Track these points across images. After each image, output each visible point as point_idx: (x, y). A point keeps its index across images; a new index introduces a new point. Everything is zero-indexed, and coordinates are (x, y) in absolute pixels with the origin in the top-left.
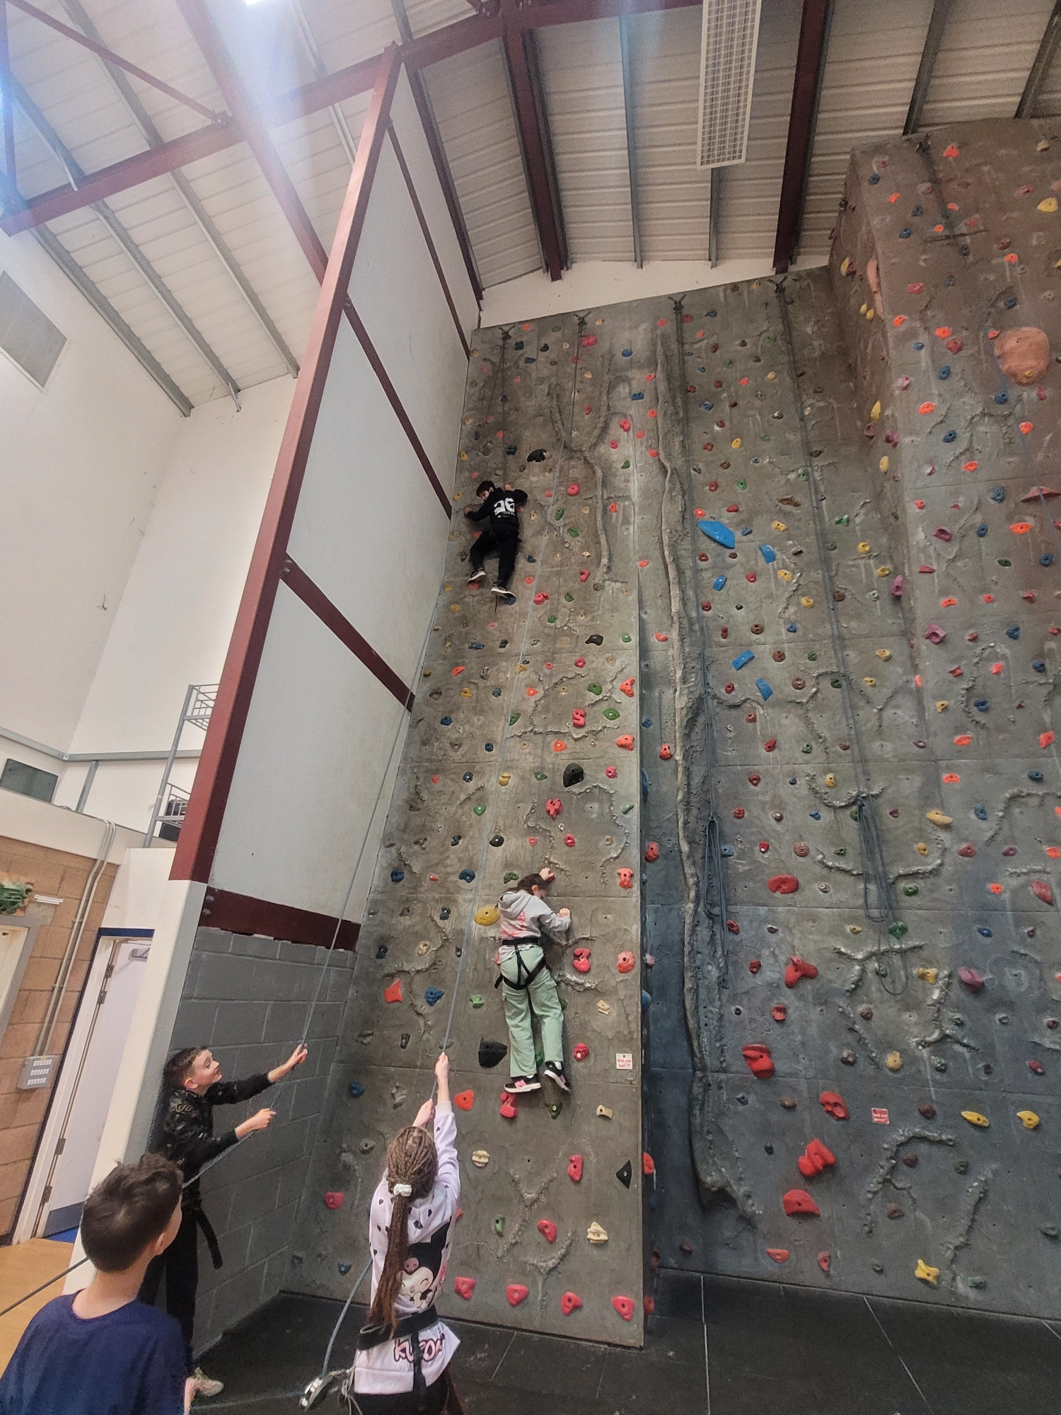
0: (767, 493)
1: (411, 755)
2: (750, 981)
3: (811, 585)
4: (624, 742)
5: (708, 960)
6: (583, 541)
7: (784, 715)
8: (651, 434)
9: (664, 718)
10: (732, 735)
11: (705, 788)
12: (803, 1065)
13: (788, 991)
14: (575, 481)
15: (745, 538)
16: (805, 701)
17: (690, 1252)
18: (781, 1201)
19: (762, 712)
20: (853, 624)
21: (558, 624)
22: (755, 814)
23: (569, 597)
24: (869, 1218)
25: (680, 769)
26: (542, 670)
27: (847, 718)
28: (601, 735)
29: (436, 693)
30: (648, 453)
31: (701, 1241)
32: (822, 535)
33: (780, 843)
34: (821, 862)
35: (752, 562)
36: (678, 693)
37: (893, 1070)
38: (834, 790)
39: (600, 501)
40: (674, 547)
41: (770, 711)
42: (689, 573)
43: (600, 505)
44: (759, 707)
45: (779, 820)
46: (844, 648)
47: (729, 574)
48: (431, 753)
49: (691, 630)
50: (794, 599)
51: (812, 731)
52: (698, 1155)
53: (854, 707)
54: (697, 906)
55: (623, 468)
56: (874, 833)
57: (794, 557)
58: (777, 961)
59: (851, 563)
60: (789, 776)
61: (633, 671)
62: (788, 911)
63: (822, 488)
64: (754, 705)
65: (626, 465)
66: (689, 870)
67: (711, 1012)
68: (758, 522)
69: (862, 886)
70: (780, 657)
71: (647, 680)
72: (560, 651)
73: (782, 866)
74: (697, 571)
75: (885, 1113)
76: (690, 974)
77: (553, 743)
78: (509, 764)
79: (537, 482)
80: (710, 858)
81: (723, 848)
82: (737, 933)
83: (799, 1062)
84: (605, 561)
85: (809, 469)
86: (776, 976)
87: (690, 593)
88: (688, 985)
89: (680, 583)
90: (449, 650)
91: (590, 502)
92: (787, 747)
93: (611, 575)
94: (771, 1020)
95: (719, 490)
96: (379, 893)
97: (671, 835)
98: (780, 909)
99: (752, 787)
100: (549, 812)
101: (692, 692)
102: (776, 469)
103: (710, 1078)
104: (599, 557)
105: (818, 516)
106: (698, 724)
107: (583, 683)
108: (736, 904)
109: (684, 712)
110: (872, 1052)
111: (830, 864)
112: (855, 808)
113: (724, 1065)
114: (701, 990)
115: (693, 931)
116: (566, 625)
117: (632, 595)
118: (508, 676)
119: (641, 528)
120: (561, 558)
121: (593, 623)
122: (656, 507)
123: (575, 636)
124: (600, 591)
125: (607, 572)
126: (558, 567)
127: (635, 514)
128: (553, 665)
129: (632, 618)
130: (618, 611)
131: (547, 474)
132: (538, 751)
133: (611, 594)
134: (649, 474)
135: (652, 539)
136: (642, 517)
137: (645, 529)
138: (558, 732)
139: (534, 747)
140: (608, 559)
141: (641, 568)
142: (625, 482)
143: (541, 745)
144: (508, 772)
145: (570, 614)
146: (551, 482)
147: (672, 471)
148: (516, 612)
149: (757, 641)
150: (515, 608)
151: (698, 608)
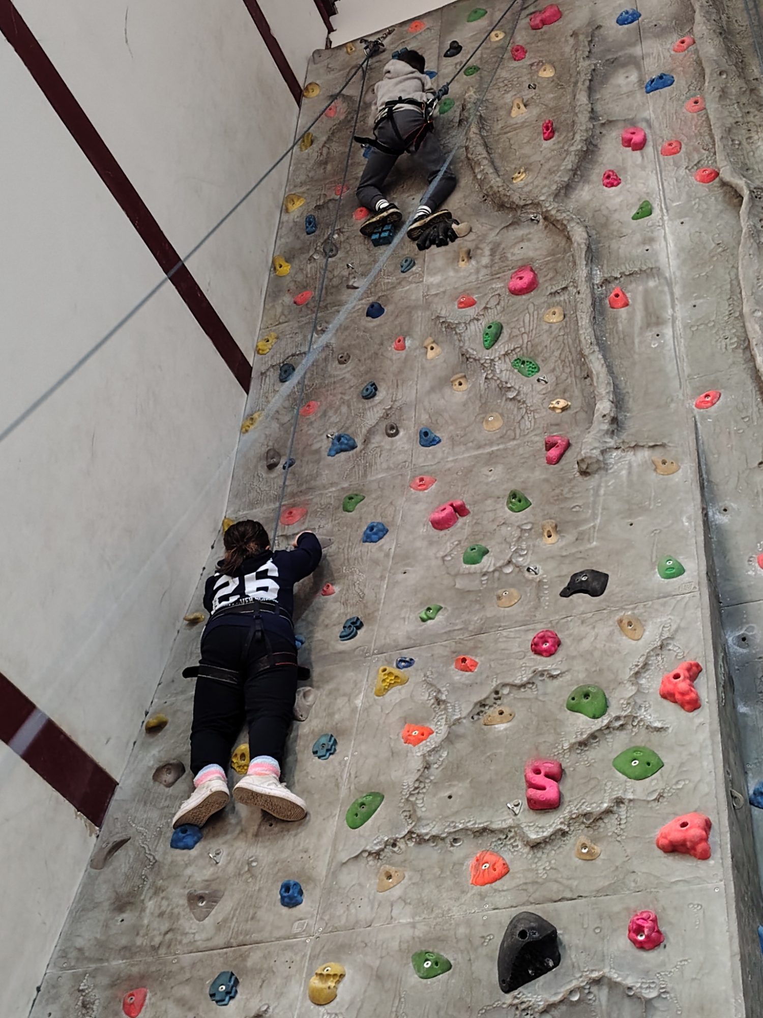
4: (678, 837)
6: (551, 379)
8: (695, 142)
14: (526, 265)
21: (490, 562)
23: (518, 501)
26: (442, 675)
28: (610, 825)
30: (692, 179)
39: (584, 288)
43: (585, 299)
55: (636, 218)
61: (696, 647)
65: (644, 213)
72: (489, 626)
77: (471, 862)
78: (343, 936)
79: (439, 285)
91: (561, 296)
93: (624, 436)
104: (589, 403)
107: (558, 694)
116: (509, 562)
117: (680, 471)
118: (359, 702)
119: (692, 326)
120: (498, 424)
121: (581, 548)
122: (727, 276)
123: (534, 584)
124: (596, 476)
125: (613, 431)
126: (491, 444)
127: (673, 301)
128: (477, 660)
129: (684, 519)
130: (644, 510)
131: (462, 264)
132: (429, 892)
133: (624, 479)
134: (700, 216)
135: (724, 343)
136: (693, 303)
137: (702, 327)
138: (484, 829)
139: (416, 879)
140: (612, 402)
141: (702, 410)
142: (644, 243)
143: (437, 871)
144: (338, 960)
145: (520, 537)
146: (473, 278)
147: (751, 192)
148: (387, 556)
150: (386, 548)
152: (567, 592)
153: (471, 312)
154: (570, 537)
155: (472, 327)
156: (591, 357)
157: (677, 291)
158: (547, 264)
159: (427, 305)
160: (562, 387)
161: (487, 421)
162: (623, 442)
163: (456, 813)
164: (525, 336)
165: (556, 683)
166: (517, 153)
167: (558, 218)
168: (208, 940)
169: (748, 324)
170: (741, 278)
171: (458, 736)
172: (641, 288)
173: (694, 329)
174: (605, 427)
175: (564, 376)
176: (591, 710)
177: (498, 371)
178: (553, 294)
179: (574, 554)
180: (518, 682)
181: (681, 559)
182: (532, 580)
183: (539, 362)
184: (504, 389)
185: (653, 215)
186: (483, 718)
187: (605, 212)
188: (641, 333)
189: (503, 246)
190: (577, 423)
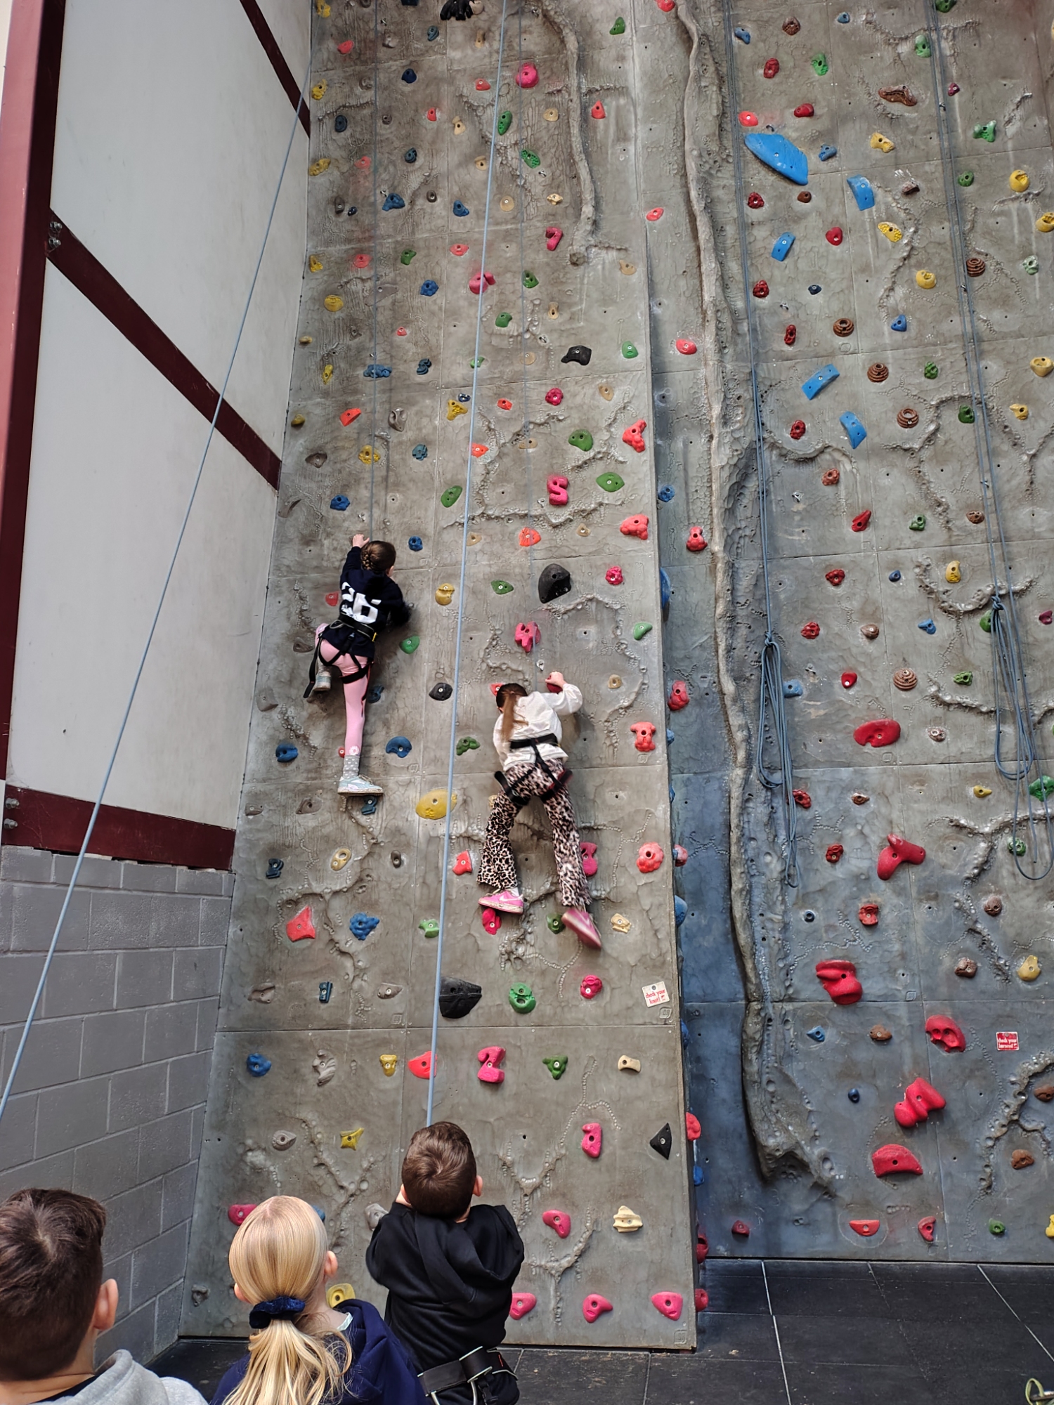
0: (862, 81)
1: (286, 562)
2: (828, 873)
3: (932, 250)
4: (633, 527)
5: (765, 849)
6: (549, 174)
7: (885, 470)
9: (692, 484)
10: (800, 507)
11: (759, 593)
12: (903, 984)
13: (883, 885)
14: (528, 61)
15: (824, 166)
16: (916, 446)
17: (746, 1235)
18: (870, 1160)
19: (848, 467)
20: (997, 315)
21: (512, 328)
22: (836, 629)
23: (530, 278)
24: (988, 1170)
25: (719, 565)
26: (489, 410)
27: (982, 472)
28: (596, 517)
29: (317, 455)
30: (656, 4)
31: (761, 1219)
32: (951, 157)
33: (874, 672)
34: (935, 697)
35: (836, 210)
36: (714, 442)
37: (1028, 980)
38: (959, 586)
39: (575, 97)
40: (705, 182)
41: (862, 465)
42: (730, 231)
43: (575, 106)
44: (844, 459)
45: (872, 637)
46: (980, 355)
47: (798, 231)
48: (321, 557)
49: (736, 333)
50: (906, 271)
51: (927, 495)
52: (756, 1113)
53: (992, 453)
54: (749, 769)
55: (614, 32)
56: (1015, 648)
57: (906, 200)
58: (867, 843)
59: (996, 208)
60: (889, 569)
61: (643, 410)
62: (885, 771)
63: (954, 71)
64: (837, 455)
65: (619, 29)
66: (736, 720)
67: (771, 920)
68: (847, 137)
69: (993, 728)
70: (879, 374)
71: (664, 422)
72: (517, 378)
73: (875, 706)
74: (745, 226)
75: (1013, 1037)
76: (739, 870)
77: (519, 533)
78: (450, 570)
79: (460, 62)
80: (768, 699)
81: (786, 684)
82: (807, 806)
83: (896, 980)
84: (588, 210)
85: (934, 36)
86: (865, 864)
87: (734, 267)
88: (737, 885)
89: (719, 249)
90: (331, 380)
91: (557, 99)
92: (887, 522)
93: (600, 237)
94: (858, 925)
95: (780, 74)
96: (258, 781)
97: (707, 667)
98: (872, 769)
99: (831, 588)
100: (519, 642)
101: (737, 439)
102: (879, 36)
103: (771, 1011)
104: (578, 204)
105: (945, 124)
106: (747, 492)
107: (564, 431)
108: (806, 766)
109: (726, 473)
110: (999, 958)
111: (948, 699)
112: (988, 613)
113: (791, 991)
114: (756, 892)
115: (743, 809)
116: (527, 330)
117: (636, 274)
118: (437, 423)
119: (648, 148)
120: (511, 207)
121: (574, 326)
122: (674, 108)
123: (545, 350)
124: (582, 268)
125: (594, 233)
126: (506, 222)
127: (636, 120)
128: (511, 402)
129: (639, 313)
130: (614, 302)
131: (478, 45)
132: (496, 547)
133: (600, 272)
134: (659, 44)
135: (668, 167)
136: (650, 126)
137: (655, 149)
138: (526, 515)
139: (489, 540)
140: (593, 207)
141: (651, 221)
142: (618, 60)
143: (500, 536)
144: (450, 582)
145: (532, 310)
146: (487, 60)
147: (700, 39)
148: (440, 309)
149: (843, 348)
150: (439, 302)
151: (746, 292)
152: (566, 360)
153: (487, 95)
154: (566, 316)
155: (489, 111)
156: (581, 164)
157: (640, 112)
158: (545, 62)
159: (451, 81)
160: (556, 182)
161: (504, 203)
162: (599, 242)
163: (508, 503)
164: (529, 129)
165: (562, 424)
167: (556, 20)
169: (687, 160)
170: (685, 116)
171: (504, 454)
172: (614, 103)
173: (649, 150)
174: (589, 228)
175: (558, 173)
176: (584, 446)
177: (510, 158)
178: (551, 94)
179: (569, 330)
180: (538, 421)
181: (636, 344)
182: (543, 347)
183: (540, 156)
184: (515, 177)
185: (625, 33)
186: (519, 444)
187: (590, 20)
188: (613, 146)
189: (510, 33)
190: (566, 216)
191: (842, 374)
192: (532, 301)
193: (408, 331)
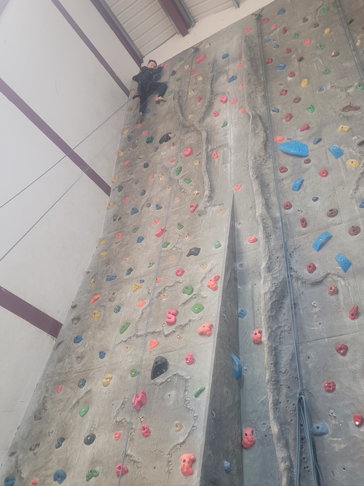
0: (332, 108)
6: (194, 184)
10: (317, 310)
14: (190, 146)
15: (316, 146)
19: (343, 283)
21: (169, 247)
23: (180, 226)
25: (265, 349)
26: (152, 284)
29: (77, 319)
30: (240, 112)
35: (324, 162)
36: (262, 281)
41: (351, 281)
43: (205, 156)
44: (339, 279)
47: (305, 176)
49: (274, 227)
55: (223, 127)
57: (359, 148)
61: (219, 270)
64: (335, 278)
65: (225, 125)
68: (326, 131)
70: (355, 231)
72: (167, 267)
74: (278, 181)
77: (149, 342)
79: (165, 155)
84: (207, 193)
90: (92, 285)
93: (213, 202)
95: (293, 118)
99: (341, 357)
101: (275, 278)
102: (338, 90)
104: (204, 192)
107: (180, 288)
109: (268, 296)
116: (174, 246)
117: (226, 212)
118: (128, 295)
119: (235, 163)
121: (195, 240)
123: (180, 253)
124: (203, 216)
125: (209, 201)
126: (176, 207)
127: (231, 155)
128: (161, 279)
129: (224, 228)
131: (172, 148)
133: (211, 216)
134: (241, 125)
135: (244, 168)
136: (236, 155)
137: (238, 163)
140: (209, 191)
141: (236, 191)
142: (224, 136)
145: (179, 238)
146: (175, 152)
148: (143, 247)
149: (333, 222)
150: (143, 244)
151: (280, 209)
152: (188, 255)
153: (173, 163)
154: (192, 237)
155: (173, 168)
156: (205, 177)
157: (233, 151)
158: (196, 145)
159: (161, 162)
160: (197, 187)
161: (176, 200)
162: (211, 204)
163: (148, 327)
164: (188, 170)
165: (181, 284)
166: (190, 108)
167: (199, 130)
168: (80, 369)
169: (249, 162)
170: (249, 146)
171: (152, 303)
172: (222, 151)
173: (236, 164)
174: (207, 199)
175: (198, 183)
176: (188, 292)
177: (179, 183)
178: (197, 155)
179: (192, 242)
180: (171, 285)
181: (221, 242)
182: (180, 252)
183: (191, 179)
184: (181, 189)
185: (227, 126)
186: (160, 297)
187: (214, 126)
188: (221, 166)
189: (184, 140)
190: (200, 198)
191: (334, 235)
192: (179, 235)
193: (128, 259)
